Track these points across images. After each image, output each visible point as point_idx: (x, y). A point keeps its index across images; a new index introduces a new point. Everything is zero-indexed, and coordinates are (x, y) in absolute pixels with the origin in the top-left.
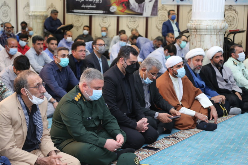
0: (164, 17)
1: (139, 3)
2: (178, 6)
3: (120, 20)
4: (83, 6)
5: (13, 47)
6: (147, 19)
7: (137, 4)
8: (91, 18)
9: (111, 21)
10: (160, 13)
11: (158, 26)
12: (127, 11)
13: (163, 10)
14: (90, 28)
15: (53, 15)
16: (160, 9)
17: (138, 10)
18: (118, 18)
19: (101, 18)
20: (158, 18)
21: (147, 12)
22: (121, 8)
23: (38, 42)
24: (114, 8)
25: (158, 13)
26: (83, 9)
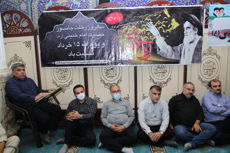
0: (211, 64)
1: (172, 46)
4: (71, 54)
7: (169, 47)
10: (205, 59)
11: (201, 77)
13: (210, 54)
16: (205, 54)
17: (170, 56)
20: (202, 65)
21: (186, 59)
25: (202, 59)
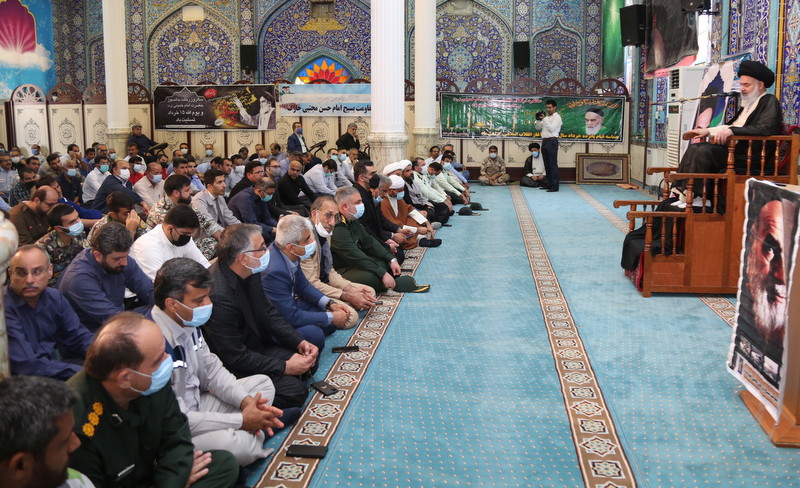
1: (252, 115)
2: (301, 118)
3: (229, 135)
4: (178, 120)
5: (157, 173)
6: (263, 133)
7: (249, 116)
8: (189, 134)
9: (217, 138)
10: (278, 126)
12: (237, 125)
14: (189, 145)
15: (136, 131)
17: (251, 123)
18: (226, 133)
19: (203, 134)
21: (264, 125)
22: (229, 122)
23: (181, 165)
24: (220, 121)
26: (178, 123)
